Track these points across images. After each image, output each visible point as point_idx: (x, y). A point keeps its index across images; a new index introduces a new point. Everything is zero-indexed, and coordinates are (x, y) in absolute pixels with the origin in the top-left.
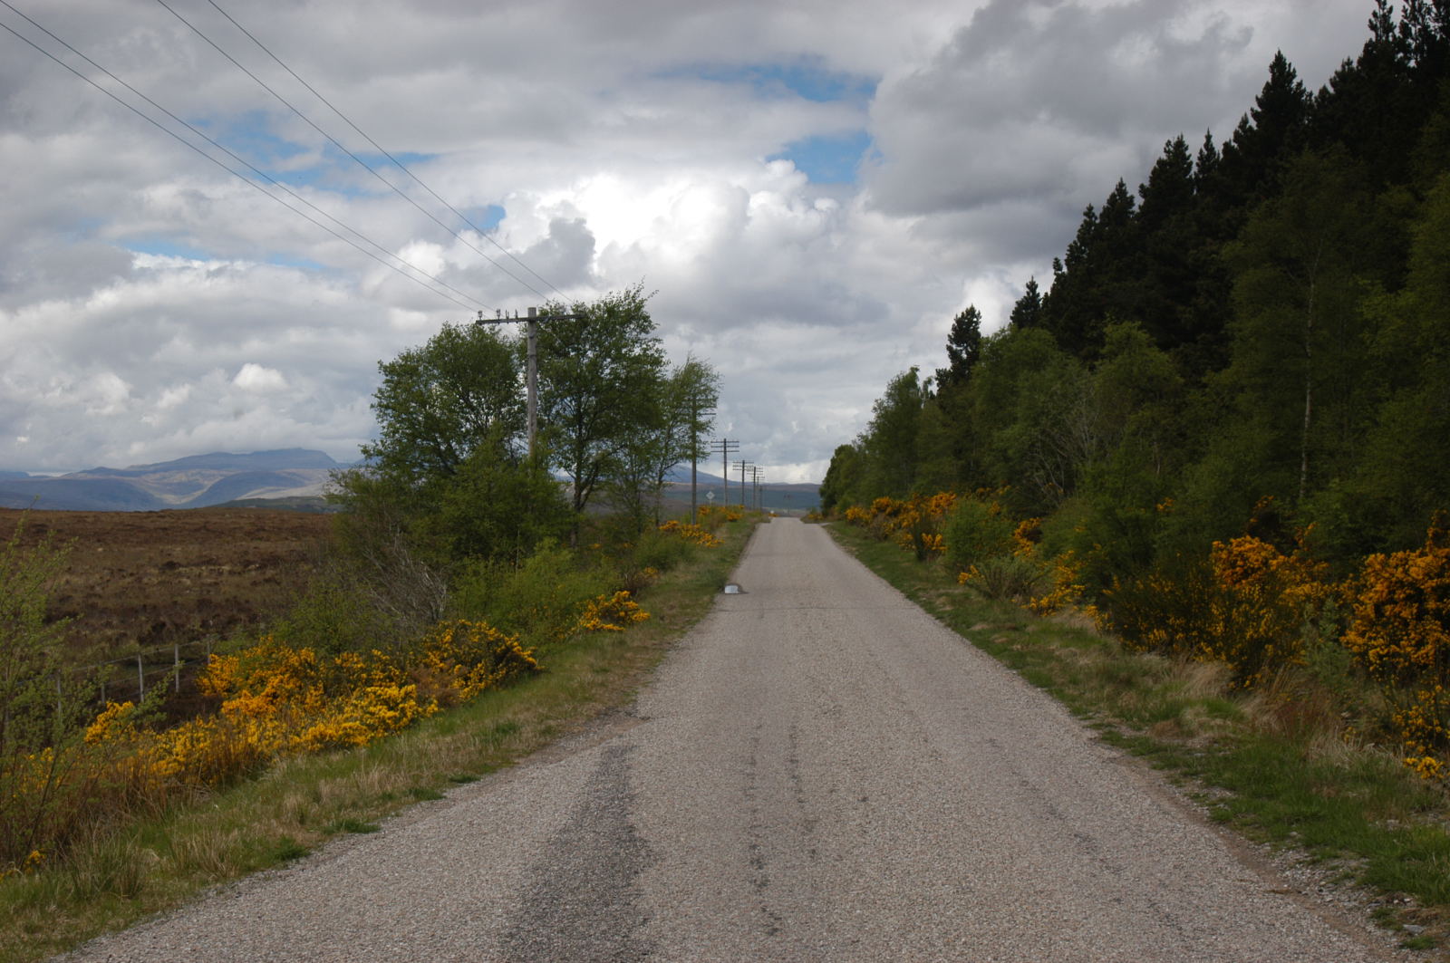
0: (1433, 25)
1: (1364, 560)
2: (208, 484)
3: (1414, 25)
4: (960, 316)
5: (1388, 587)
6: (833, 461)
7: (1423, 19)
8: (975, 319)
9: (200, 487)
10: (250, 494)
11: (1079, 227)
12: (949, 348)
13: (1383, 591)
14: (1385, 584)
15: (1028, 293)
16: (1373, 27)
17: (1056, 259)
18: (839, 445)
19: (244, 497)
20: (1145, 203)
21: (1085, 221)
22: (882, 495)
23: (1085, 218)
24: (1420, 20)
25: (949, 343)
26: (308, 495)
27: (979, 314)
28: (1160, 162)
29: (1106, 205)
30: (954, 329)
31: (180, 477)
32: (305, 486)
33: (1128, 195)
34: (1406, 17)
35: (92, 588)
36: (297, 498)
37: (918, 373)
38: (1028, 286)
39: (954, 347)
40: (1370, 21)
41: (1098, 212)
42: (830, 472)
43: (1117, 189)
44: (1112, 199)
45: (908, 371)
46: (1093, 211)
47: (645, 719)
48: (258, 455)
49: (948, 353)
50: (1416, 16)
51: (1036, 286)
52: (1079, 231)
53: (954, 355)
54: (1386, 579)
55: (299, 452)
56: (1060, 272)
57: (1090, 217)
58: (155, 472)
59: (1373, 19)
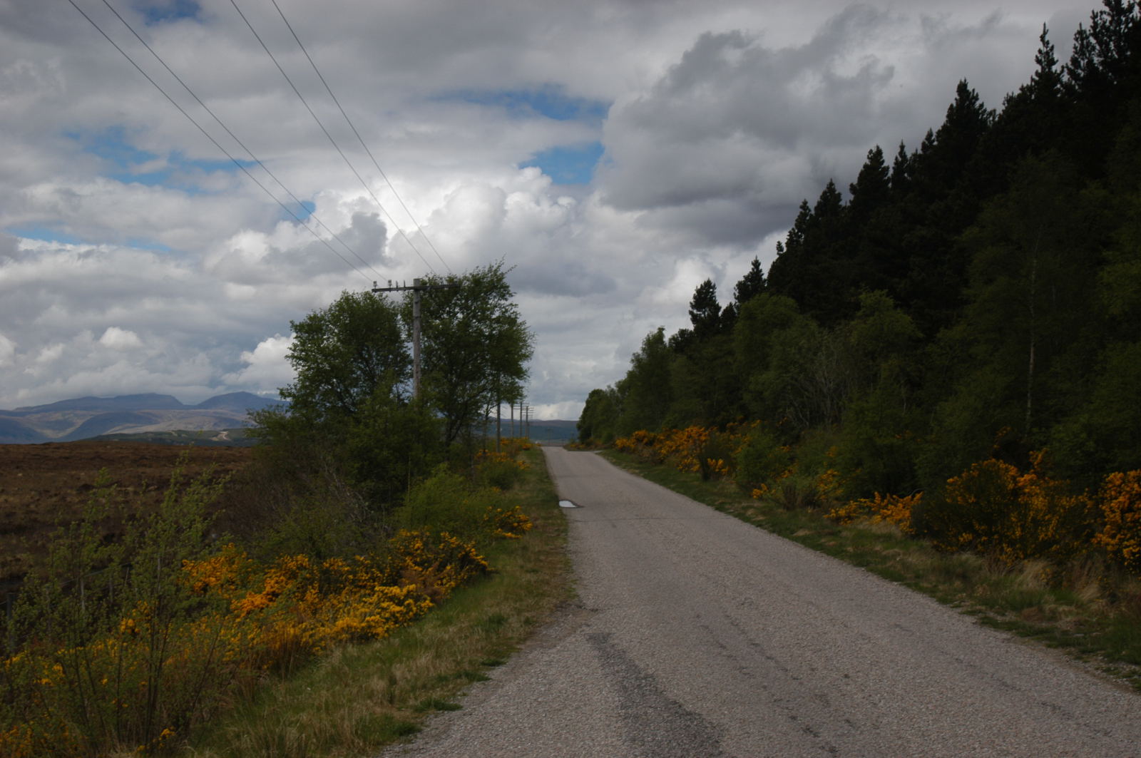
0: (1096, 60)
1: (1106, 477)
2: (80, 422)
3: (1083, 59)
4: (699, 287)
5: (1129, 499)
6: (588, 402)
7: (1090, 55)
8: (711, 290)
9: (71, 424)
10: (111, 430)
11: (797, 218)
12: (691, 313)
13: (1125, 502)
14: (1127, 496)
15: (753, 269)
16: (1039, 61)
17: (779, 242)
18: (593, 390)
19: (109, 432)
20: (855, 198)
21: (801, 213)
22: (639, 429)
23: (801, 210)
24: (1087, 55)
25: (691, 309)
26: (161, 430)
27: (714, 285)
28: (866, 166)
29: (819, 200)
30: (695, 297)
31: (58, 416)
32: (159, 423)
33: (837, 192)
34: (1076, 53)
35: (28, 506)
36: (152, 433)
37: (664, 332)
38: (753, 264)
39: (695, 311)
40: (1037, 57)
41: (812, 205)
42: (586, 411)
43: (828, 188)
44: (824, 196)
45: (656, 331)
46: (808, 205)
47: (595, 611)
48: (120, 398)
49: (690, 317)
50: (1084, 52)
51: (759, 264)
52: (796, 220)
53: (695, 319)
54: (1127, 492)
55: (153, 397)
56: (782, 253)
57: (804, 210)
58: (37, 412)
59: (1039, 55)
